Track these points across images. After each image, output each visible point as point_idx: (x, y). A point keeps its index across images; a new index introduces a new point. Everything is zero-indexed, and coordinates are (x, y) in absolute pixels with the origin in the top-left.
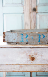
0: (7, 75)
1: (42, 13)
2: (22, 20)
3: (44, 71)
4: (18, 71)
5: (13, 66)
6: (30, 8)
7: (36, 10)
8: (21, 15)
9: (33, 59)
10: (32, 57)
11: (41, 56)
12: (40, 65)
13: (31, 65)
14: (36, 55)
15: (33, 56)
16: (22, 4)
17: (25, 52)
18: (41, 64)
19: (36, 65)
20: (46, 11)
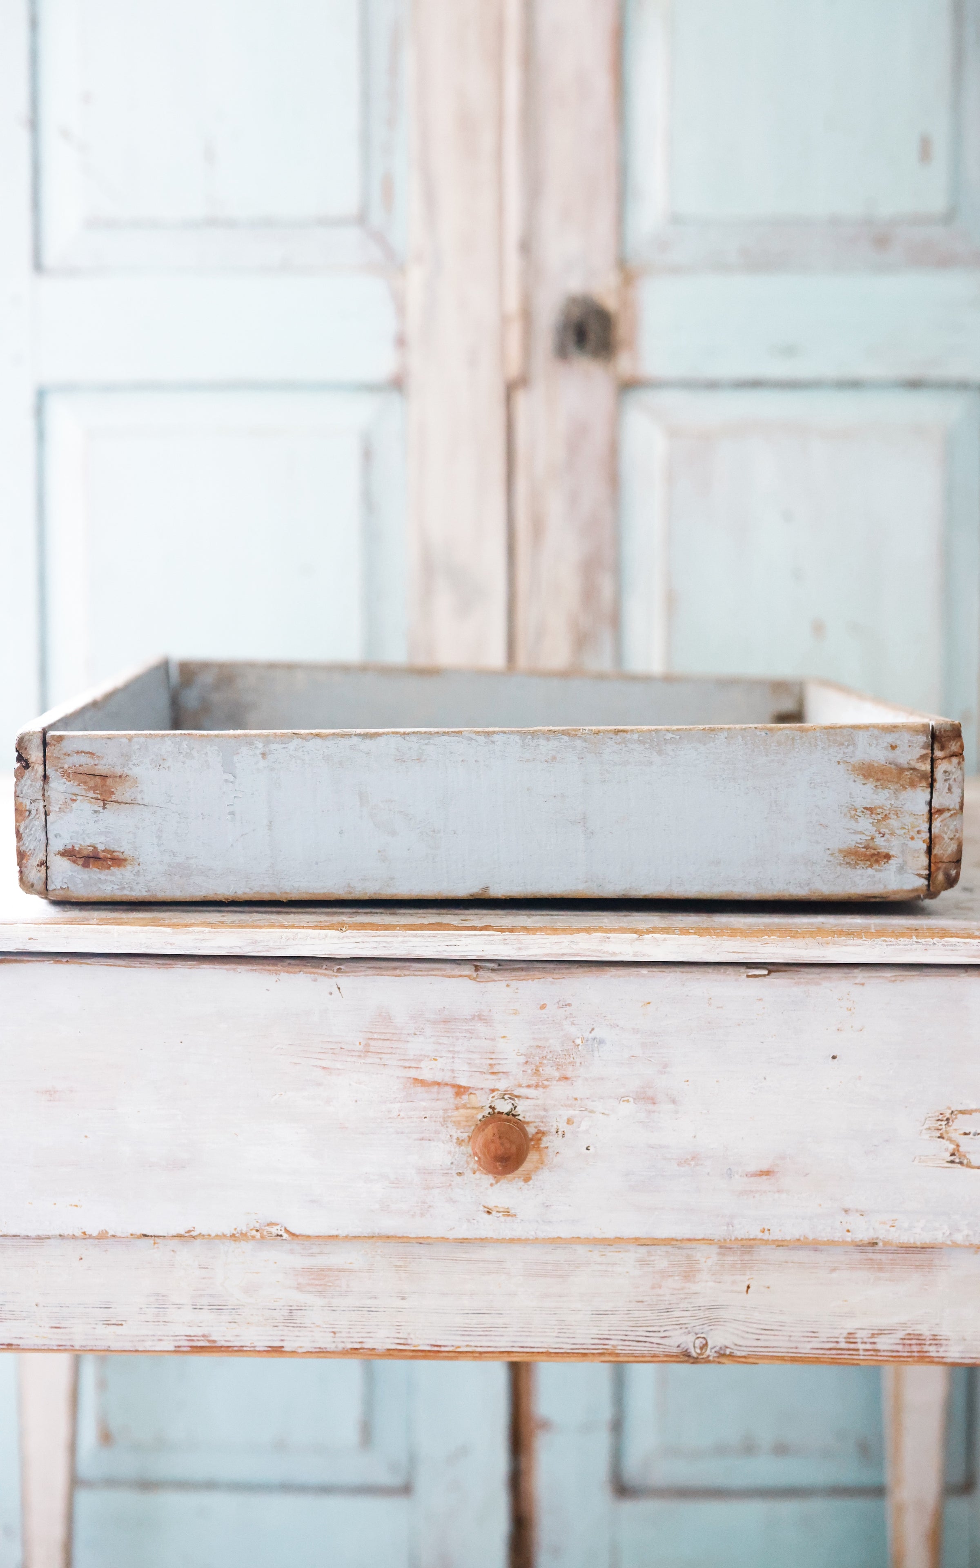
0: (89, 1484)
1: (712, 385)
3: (686, 1357)
4: (276, 1351)
5: (186, 1255)
6: (513, 303)
7: (622, 331)
9: (507, 1146)
10: (494, 1116)
11: (646, 1098)
12: (633, 1255)
13: (483, 1241)
14: (559, 1091)
15: (504, 1107)
16: (380, 238)
17: (376, 1046)
18: (638, 1242)
19: (556, 1242)
20: (789, 351)
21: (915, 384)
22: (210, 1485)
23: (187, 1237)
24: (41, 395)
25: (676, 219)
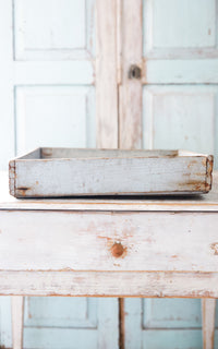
0: (27, 327)
1: (163, 84)
2: (87, 110)
3: (157, 296)
4: (69, 295)
5: (49, 274)
6: (119, 67)
7: (142, 73)
8: (85, 90)
9: (119, 251)
10: (116, 244)
11: (149, 240)
12: (146, 274)
13: (114, 272)
14: (130, 239)
15: (118, 242)
16: (90, 53)
17: (91, 229)
18: (147, 271)
19: (129, 271)
20: (180, 77)
21: (208, 84)
22: (53, 327)
23: (50, 271)
24: (15, 87)
25: (154, 48)
